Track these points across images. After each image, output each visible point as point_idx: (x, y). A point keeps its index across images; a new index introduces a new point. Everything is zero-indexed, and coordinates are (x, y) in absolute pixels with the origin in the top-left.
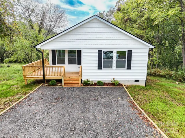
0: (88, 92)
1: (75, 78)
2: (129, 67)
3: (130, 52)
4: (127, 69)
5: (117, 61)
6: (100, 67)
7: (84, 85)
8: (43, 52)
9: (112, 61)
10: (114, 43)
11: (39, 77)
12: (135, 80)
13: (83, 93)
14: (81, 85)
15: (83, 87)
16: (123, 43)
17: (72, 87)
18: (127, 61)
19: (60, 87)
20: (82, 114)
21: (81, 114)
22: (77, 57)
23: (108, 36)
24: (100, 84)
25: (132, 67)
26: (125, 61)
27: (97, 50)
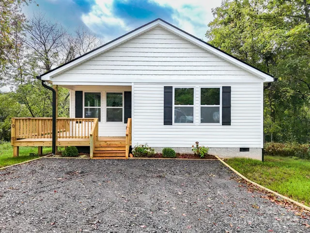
0: (143, 166)
1: (116, 143)
2: (227, 121)
3: (227, 90)
4: (223, 125)
5: (201, 107)
6: (168, 121)
7: (136, 157)
8: (56, 90)
9: (193, 108)
10: (195, 73)
11: (43, 142)
12: (240, 148)
13: (131, 167)
14: (129, 156)
15: (133, 159)
16: (213, 73)
17: (109, 159)
18: (223, 107)
19: (85, 159)
20: (126, 197)
21: (123, 196)
22: (123, 107)
23: (184, 59)
24: (169, 154)
25: (232, 121)
26: (219, 107)
27: (163, 86)
